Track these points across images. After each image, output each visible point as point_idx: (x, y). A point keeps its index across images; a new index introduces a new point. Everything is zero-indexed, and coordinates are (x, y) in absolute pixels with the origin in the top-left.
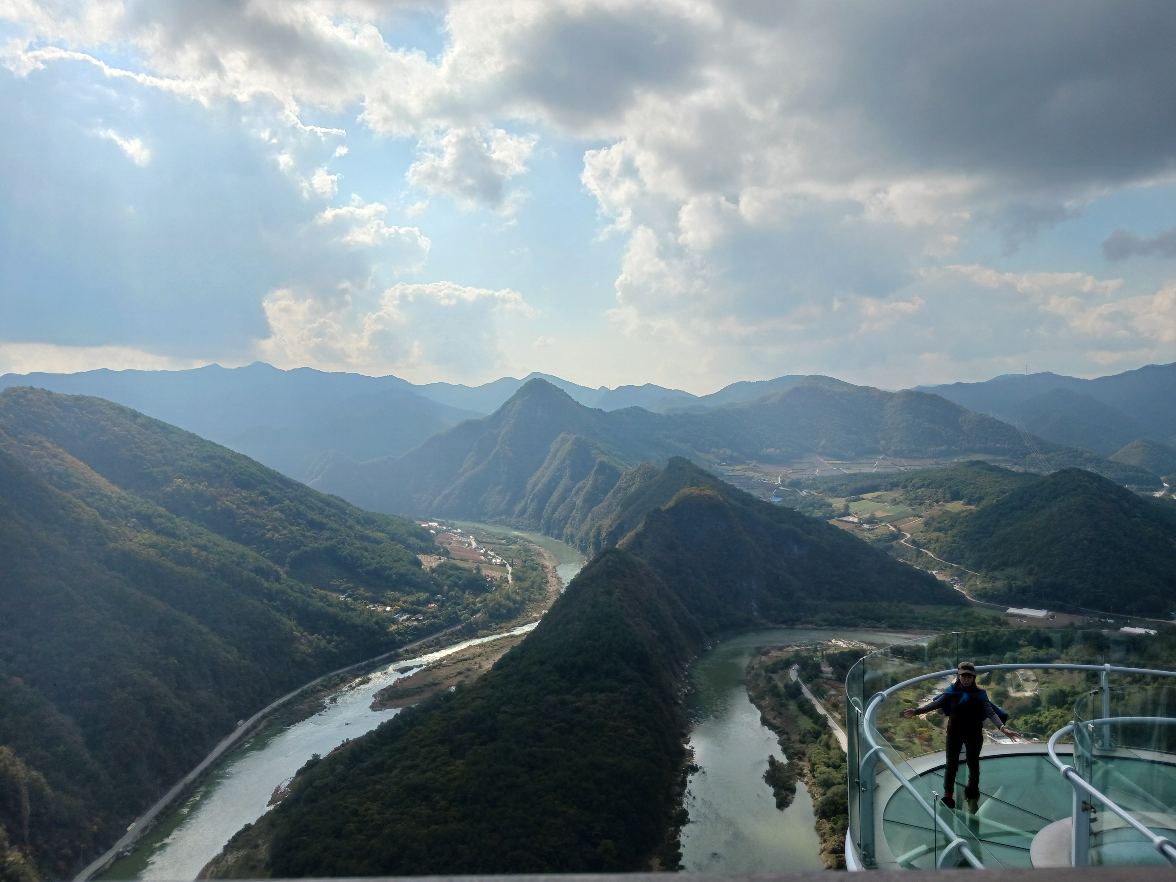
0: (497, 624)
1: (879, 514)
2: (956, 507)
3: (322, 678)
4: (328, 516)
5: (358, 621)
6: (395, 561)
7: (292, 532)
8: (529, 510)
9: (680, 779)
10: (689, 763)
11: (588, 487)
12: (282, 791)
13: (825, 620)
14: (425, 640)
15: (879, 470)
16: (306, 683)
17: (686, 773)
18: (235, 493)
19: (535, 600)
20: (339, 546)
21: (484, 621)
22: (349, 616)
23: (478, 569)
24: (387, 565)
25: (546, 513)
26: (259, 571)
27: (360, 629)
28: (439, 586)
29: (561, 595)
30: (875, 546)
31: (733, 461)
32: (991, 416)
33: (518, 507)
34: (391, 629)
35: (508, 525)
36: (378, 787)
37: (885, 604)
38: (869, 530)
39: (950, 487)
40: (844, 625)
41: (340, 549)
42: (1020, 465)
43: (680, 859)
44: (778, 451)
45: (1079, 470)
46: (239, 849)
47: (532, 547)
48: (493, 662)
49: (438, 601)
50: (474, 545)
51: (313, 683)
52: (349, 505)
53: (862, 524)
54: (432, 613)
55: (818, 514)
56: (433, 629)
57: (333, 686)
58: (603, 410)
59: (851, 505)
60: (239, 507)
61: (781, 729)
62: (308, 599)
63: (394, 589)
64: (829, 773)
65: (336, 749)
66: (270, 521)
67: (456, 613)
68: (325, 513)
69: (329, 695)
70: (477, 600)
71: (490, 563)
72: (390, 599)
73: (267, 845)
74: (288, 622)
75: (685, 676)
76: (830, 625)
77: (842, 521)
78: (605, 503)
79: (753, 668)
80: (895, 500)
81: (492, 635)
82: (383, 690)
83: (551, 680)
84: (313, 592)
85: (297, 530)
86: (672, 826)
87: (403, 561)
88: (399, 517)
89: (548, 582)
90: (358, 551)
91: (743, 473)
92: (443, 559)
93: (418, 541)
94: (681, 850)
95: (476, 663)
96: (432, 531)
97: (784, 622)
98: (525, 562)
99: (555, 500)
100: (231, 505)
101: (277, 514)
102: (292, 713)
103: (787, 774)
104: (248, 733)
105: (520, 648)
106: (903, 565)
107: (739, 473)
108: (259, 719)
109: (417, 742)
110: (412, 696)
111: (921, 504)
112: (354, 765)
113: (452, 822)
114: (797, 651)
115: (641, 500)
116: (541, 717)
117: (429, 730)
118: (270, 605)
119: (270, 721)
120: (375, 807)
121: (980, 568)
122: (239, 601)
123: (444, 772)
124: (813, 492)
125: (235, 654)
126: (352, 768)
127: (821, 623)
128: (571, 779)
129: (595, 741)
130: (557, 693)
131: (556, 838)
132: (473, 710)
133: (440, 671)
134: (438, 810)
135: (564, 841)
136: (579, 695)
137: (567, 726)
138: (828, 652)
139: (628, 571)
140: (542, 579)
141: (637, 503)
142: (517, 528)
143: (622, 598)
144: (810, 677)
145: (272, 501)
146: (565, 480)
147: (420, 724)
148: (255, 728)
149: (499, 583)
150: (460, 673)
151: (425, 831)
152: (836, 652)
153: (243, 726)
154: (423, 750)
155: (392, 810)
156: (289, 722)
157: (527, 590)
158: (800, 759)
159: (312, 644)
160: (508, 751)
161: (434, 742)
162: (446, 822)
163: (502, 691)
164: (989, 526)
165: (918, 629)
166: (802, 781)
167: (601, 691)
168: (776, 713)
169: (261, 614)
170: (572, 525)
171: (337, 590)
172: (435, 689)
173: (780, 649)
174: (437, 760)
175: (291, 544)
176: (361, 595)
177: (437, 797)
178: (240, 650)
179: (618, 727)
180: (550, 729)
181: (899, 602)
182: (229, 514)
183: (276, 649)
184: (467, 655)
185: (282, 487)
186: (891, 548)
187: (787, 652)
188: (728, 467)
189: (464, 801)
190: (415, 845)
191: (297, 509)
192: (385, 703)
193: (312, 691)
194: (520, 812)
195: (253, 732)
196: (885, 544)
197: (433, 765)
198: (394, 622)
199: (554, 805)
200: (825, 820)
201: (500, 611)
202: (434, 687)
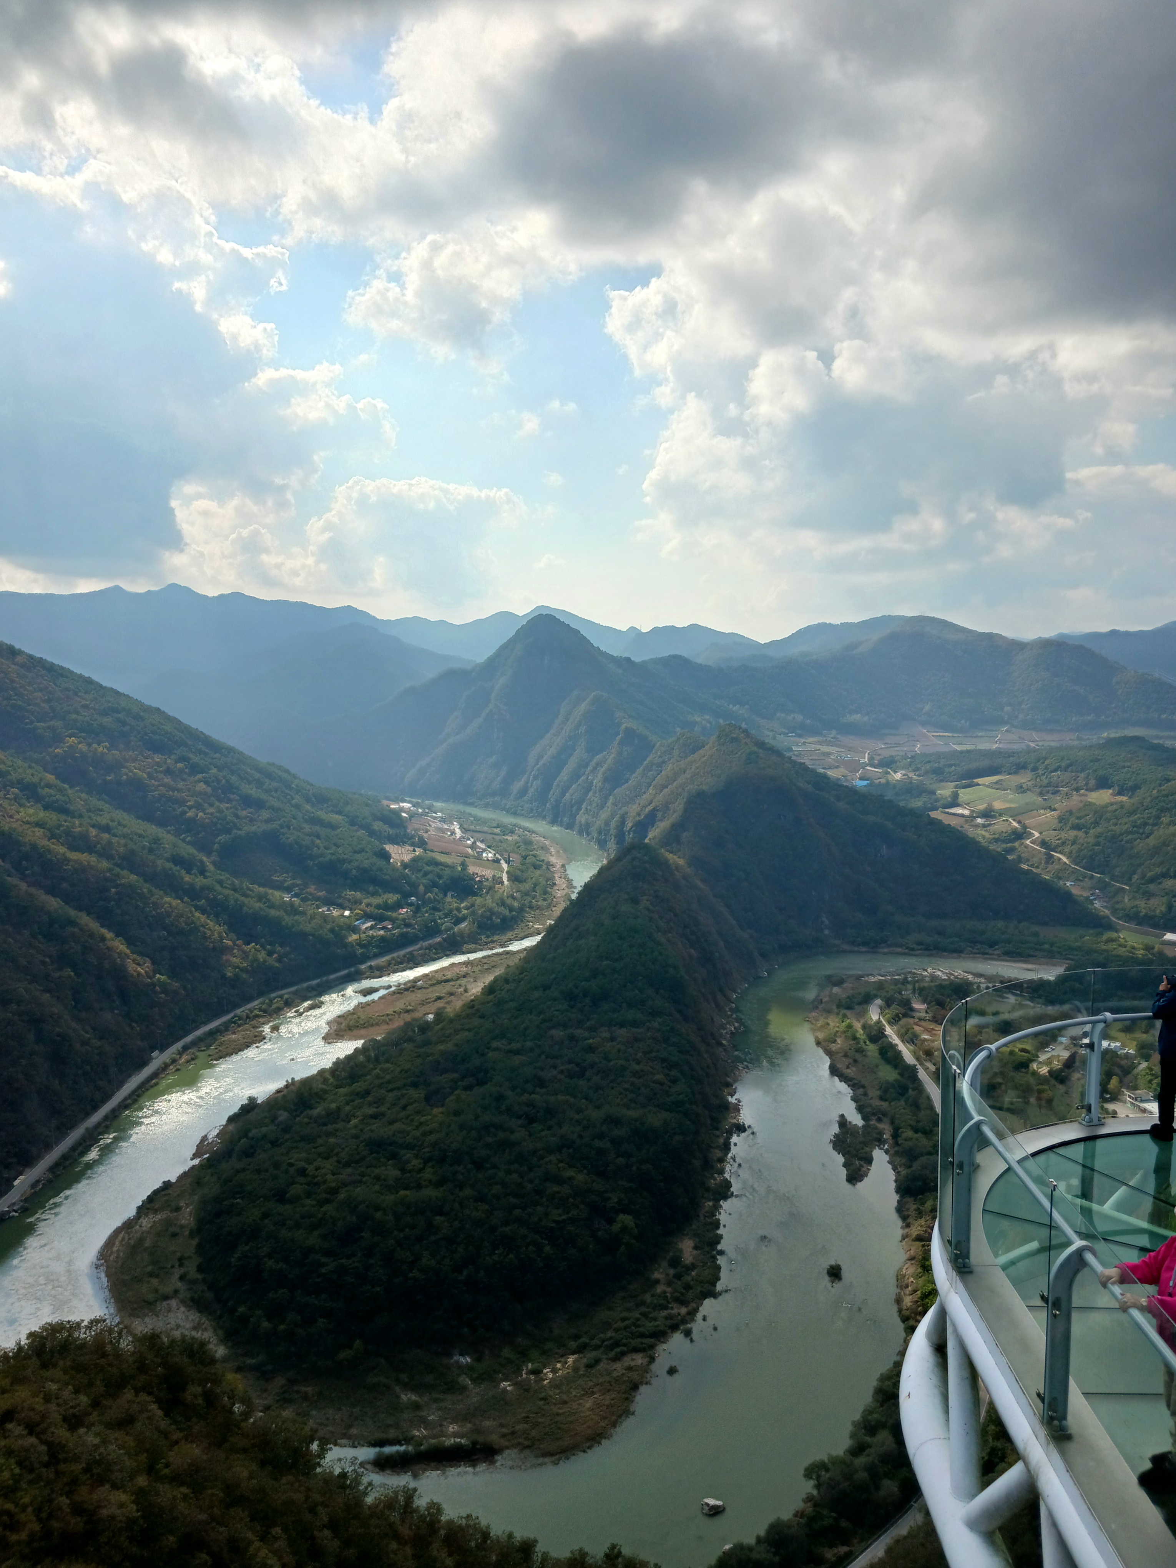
0: (488, 937)
1: (998, 805)
2: (1102, 797)
3: (261, 1000)
4: (268, 791)
5: (308, 928)
6: (355, 852)
7: (220, 811)
8: (531, 791)
9: (722, 1141)
10: (735, 1121)
11: (609, 761)
12: (210, 1141)
13: (919, 944)
14: (395, 955)
15: (1001, 746)
16: (240, 1006)
17: (730, 1134)
18: (146, 757)
19: (538, 908)
20: (282, 830)
21: (472, 933)
22: (296, 921)
23: (464, 865)
24: (345, 856)
25: (552, 796)
26: (177, 860)
27: (311, 938)
28: (414, 886)
29: (571, 901)
30: (992, 847)
31: (803, 730)
32: (1157, 676)
33: (517, 786)
34: (350, 939)
35: (503, 809)
36: (332, 1140)
37: (1000, 924)
38: (984, 826)
39: (1096, 771)
40: (944, 950)
41: (284, 834)
43: (719, 1243)
44: (866, 718)
46: (156, 1211)
47: (535, 838)
48: (482, 985)
49: (411, 905)
50: (459, 833)
51: (249, 1006)
52: (295, 777)
53: (975, 818)
54: (404, 920)
55: (916, 803)
56: (404, 941)
57: (274, 1012)
58: (633, 659)
59: (962, 792)
60: (150, 777)
61: (856, 1082)
62: (243, 898)
63: (353, 888)
64: (917, 1139)
65: (278, 1092)
66: (192, 796)
67: (435, 921)
68: (264, 787)
69: (269, 1022)
70: (462, 905)
71: (479, 857)
72: (349, 900)
73: (191, 1207)
74: (217, 927)
75: (731, 1009)
76: (925, 950)
77: (948, 813)
78: (632, 783)
79: (821, 1002)
80: (1021, 787)
81: (481, 950)
82: (339, 1017)
83: (557, 1010)
84: (249, 889)
85: (227, 808)
86: (710, 1201)
87: (367, 852)
88: (361, 795)
89: (555, 884)
90: (307, 838)
91: (819, 747)
92: (419, 851)
93: (386, 827)
94: (721, 1231)
95: (460, 985)
96: (404, 815)
97: (864, 944)
98: (525, 857)
99: (565, 778)
100: (140, 773)
101: (202, 786)
102: (222, 1044)
103: (862, 1139)
104: (165, 1067)
105: (517, 968)
106: (1028, 872)
107: (813, 747)
108: (179, 1051)
109: (382, 1083)
110: (378, 1024)
111: (1055, 793)
112: (302, 1113)
113: (426, 1187)
114: (880, 982)
115: (680, 781)
116: (543, 1057)
117: (398, 1070)
118: (192, 905)
119: (193, 1054)
120: (328, 1165)
121: (1130, 879)
122: (152, 899)
123: (416, 1124)
124: (911, 775)
125: (147, 967)
126: (298, 1116)
127: (915, 946)
128: (581, 1137)
129: (612, 1088)
130: (565, 1026)
131: (560, 1211)
132: (457, 1045)
133: (414, 995)
134: (410, 1172)
135: (570, 1215)
136: (593, 1029)
137: (577, 1069)
138: (922, 985)
139: (660, 873)
140: (547, 881)
141: (675, 784)
142: (515, 814)
143: (651, 907)
144: (897, 1015)
145: (195, 769)
146: (579, 753)
147: (387, 1061)
148: (174, 1061)
149: (491, 884)
150: (439, 998)
151: (392, 1197)
152: (932, 984)
153: (159, 1059)
154: (390, 1094)
155: (349, 1170)
156: (217, 1056)
157: (527, 894)
158: (879, 1120)
159: (247, 956)
160: (500, 1098)
161: (405, 1085)
162: (419, 1187)
163: (494, 1021)
164: (1145, 824)
165: (1043, 957)
166: (881, 1149)
167: (622, 1025)
168: (851, 1061)
169: (182, 916)
170: (587, 811)
171: (280, 887)
172: (408, 1017)
173: (858, 978)
174: (409, 1108)
175: (219, 826)
176: (311, 894)
177: (408, 1155)
178: (154, 962)
179: (642, 1071)
180: (555, 1072)
181: (1020, 922)
182: (138, 785)
183: (201, 961)
184: (449, 975)
185: (207, 751)
186: (1012, 850)
187: (866, 982)
188: (798, 739)
189: (442, 1160)
190: (379, 1215)
191: (227, 781)
192: (341, 1033)
193: (248, 1017)
194: (515, 1176)
195: (171, 1067)
196: (1004, 846)
197: (403, 1114)
198: (355, 930)
199: (559, 1169)
200: (909, 1200)
201: (491, 919)
202: (406, 1015)
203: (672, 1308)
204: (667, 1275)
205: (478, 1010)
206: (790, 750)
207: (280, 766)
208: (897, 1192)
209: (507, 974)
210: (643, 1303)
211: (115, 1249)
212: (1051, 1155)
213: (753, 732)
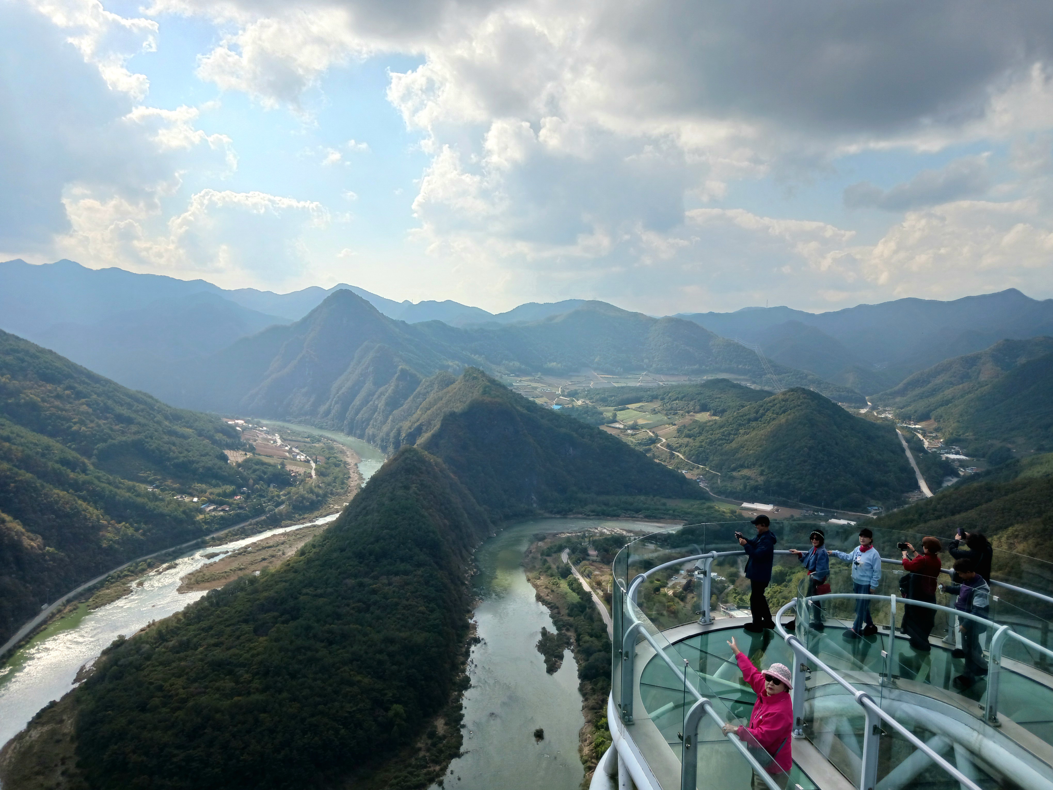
0: (300, 515)
1: (641, 422)
2: (704, 417)
3: (129, 564)
4: (136, 411)
5: (166, 510)
6: (202, 456)
7: (99, 426)
8: (333, 412)
9: (464, 650)
10: (473, 636)
11: (390, 391)
12: (87, 669)
13: (593, 511)
14: (231, 529)
15: (642, 384)
16: (112, 569)
17: (469, 645)
18: (40, 386)
19: (338, 494)
20: (146, 440)
21: (288, 512)
22: (157, 506)
23: (283, 465)
24: (194, 459)
25: (349, 415)
26: (65, 462)
27: (168, 518)
28: (245, 480)
29: (361, 488)
30: (637, 448)
31: (520, 372)
32: (736, 341)
33: (323, 409)
34: (198, 518)
35: (312, 425)
36: (183, 663)
37: (642, 498)
38: (632, 435)
39: (699, 400)
40: (608, 515)
41: (148, 443)
42: (757, 384)
43: (461, 719)
44: (559, 365)
45: (804, 389)
46: (43, 724)
47: (335, 445)
48: (296, 549)
49: (243, 493)
50: (279, 442)
51: (120, 568)
52: (157, 401)
53: (626, 430)
54: (238, 504)
55: (590, 420)
56: (239, 519)
57: (138, 572)
58: (406, 322)
59: (618, 413)
60: (43, 400)
61: (552, 605)
62: (116, 490)
63: (201, 481)
64: (592, 642)
65: (142, 630)
66: (77, 415)
67: (261, 505)
68: (133, 409)
69: (136, 579)
70: (281, 493)
71: (294, 459)
72: (197, 490)
73: (72, 720)
74: (95, 511)
75: (472, 560)
76: (598, 515)
77: (610, 427)
78: (405, 406)
79: (531, 552)
80: (655, 410)
81: (295, 525)
82: (189, 574)
83: (351, 565)
84: (120, 483)
85: (104, 424)
86: (456, 691)
87: (210, 456)
88: (206, 415)
89: (350, 477)
90: (165, 445)
91: (529, 383)
92: (249, 455)
93: (224, 437)
94: (463, 712)
95: (279, 550)
96: (238, 428)
97: (559, 513)
98: (328, 459)
99: (358, 403)
100: (35, 398)
101: (84, 408)
102: (98, 597)
103: (556, 643)
104: (53, 615)
105: (321, 537)
106: (659, 465)
107: (526, 383)
108: (63, 603)
109: (221, 621)
110: (218, 579)
111: (675, 414)
112: (160, 645)
113: (254, 693)
114: (568, 537)
115: (439, 405)
116: (340, 598)
117: (234, 611)
118: (76, 495)
119: (75, 605)
120: (180, 682)
121: (721, 469)
122: (44, 491)
123: (248, 649)
124: (587, 402)
125: (39, 542)
126: (157, 647)
127: (590, 513)
128: (366, 653)
129: (389, 618)
130: (356, 576)
131: (351, 705)
132: (277, 592)
133: (245, 558)
134: (242, 683)
135: (359, 707)
136: (376, 578)
137: (364, 606)
138: (595, 538)
139: (424, 468)
140: (344, 475)
141: (435, 407)
142: (321, 428)
143: (418, 492)
144: (579, 559)
145: (79, 395)
146: (369, 385)
147: (225, 605)
148: (59, 611)
149: (303, 478)
150: (264, 559)
151: (229, 702)
152: (601, 538)
153: (47, 610)
154: (228, 629)
155: (196, 685)
156: (94, 606)
157: (329, 484)
158: (568, 630)
159: (119, 532)
160: (308, 628)
161: (239, 622)
162: (249, 693)
163: (304, 574)
164: (730, 434)
165: (669, 519)
166: (569, 649)
167: (396, 574)
168: (550, 591)
169: (67, 503)
170: (373, 426)
171: (145, 481)
172: (241, 573)
173: (555, 535)
174: (242, 638)
175: (97, 437)
176: (168, 486)
177: (241, 671)
178: (44, 538)
179: (410, 605)
180: (348, 609)
181: (654, 496)
182: (33, 407)
183: (82, 537)
184: (271, 543)
185: (89, 381)
186: (649, 450)
187: (560, 538)
188: (516, 378)
189: (266, 674)
190: (218, 716)
191: (105, 404)
192: (191, 586)
193: (119, 576)
194: (319, 682)
195: (57, 616)
196: (644, 447)
197: (237, 643)
198: (201, 511)
199: (350, 675)
200: (587, 682)
201: (303, 503)
202: (239, 572)
203: (430, 767)
204: (427, 744)
205: (292, 567)
206: (512, 385)
207: (146, 394)
208: (579, 678)
209: (314, 541)
210: (410, 765)
211: (8, 756)
212: (681, 645)
213: (487, 373)
